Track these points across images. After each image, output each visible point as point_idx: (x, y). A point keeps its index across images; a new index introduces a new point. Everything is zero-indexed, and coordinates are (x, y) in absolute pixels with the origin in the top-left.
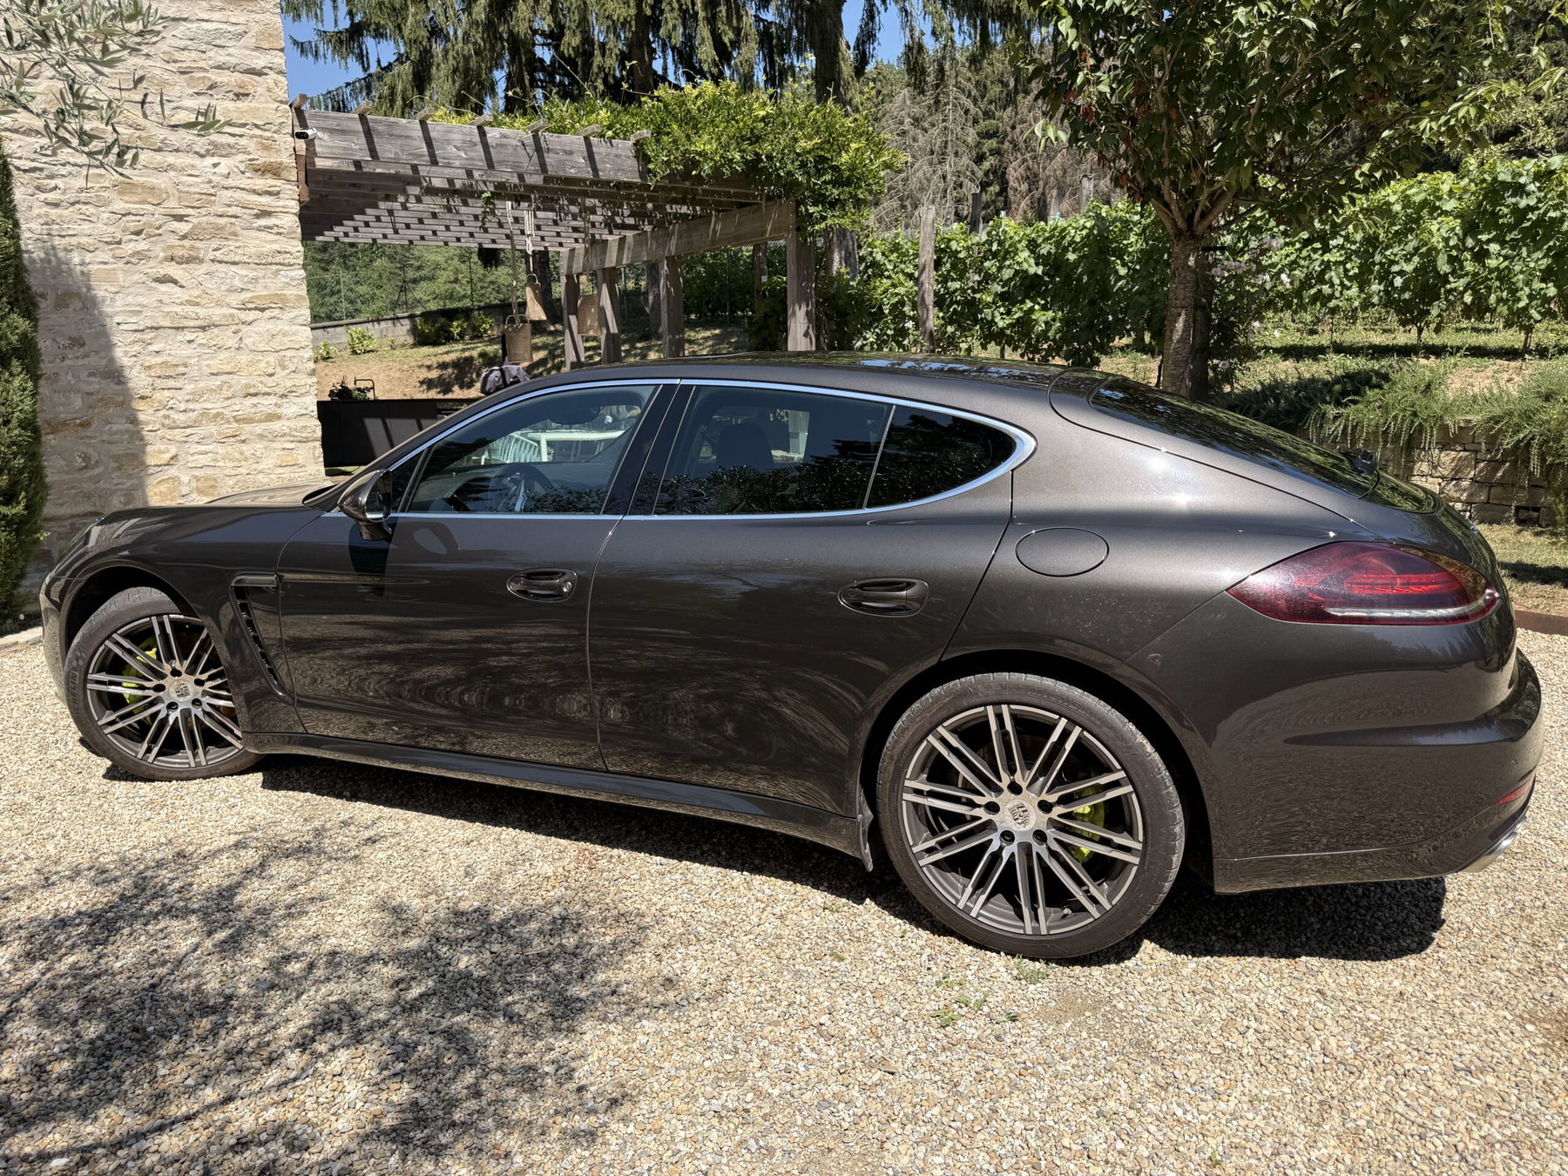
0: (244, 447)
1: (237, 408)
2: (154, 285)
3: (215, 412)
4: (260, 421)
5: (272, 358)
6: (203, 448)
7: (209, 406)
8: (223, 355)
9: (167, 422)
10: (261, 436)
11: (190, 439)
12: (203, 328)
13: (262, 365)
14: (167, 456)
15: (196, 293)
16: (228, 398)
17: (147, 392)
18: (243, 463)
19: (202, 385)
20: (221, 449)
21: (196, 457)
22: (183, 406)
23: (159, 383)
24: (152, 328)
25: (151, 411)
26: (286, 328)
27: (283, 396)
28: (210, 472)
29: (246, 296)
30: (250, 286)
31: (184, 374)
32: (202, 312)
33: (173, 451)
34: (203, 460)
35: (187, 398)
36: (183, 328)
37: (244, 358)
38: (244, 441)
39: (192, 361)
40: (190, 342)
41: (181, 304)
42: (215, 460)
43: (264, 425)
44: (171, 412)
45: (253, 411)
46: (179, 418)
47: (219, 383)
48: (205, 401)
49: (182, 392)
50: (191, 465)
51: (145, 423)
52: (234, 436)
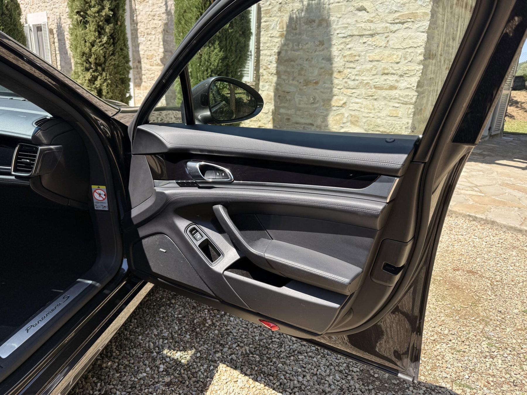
0: (375, 103)
1: (376, 80)
2: (356, 12)
3: (366, 82)
4: (386, 89)
5: (400, 53)
6: (357, 100)
7: (365, 78)
8: (377, 50)
9: (346, 85)
10: (385, 98)
11: (353, 95)
12: (372, 35)
13: (395, 56)
14: (342, 102)
15: (374, 15)
16: (374, 75)
17: (341, 69)
18: (373, 111)
19: (364, 66)
20: (365, 102)
21: (354, 104)
22: (353, 78)
23: (348, 65)
24: (350, 36)
25: (341, 79)
26: (413, 34)
27: (401, 76)
28: (357, 113)
29: (397, 15)
30: (400, 9)
31: (358, 60)
32: (372, 26)
33: (345, 100)
34: (356, 107)
35: (356, 73)
36: (363, 35)
37: (387, 52)
38: (376, 99)
39: (362, 54)
40: (364, 43)
41: (365, 22)
42: (361, 108)
43: (387, 92)
44: (349, 80)
45: (384, 83)
46: (351, 83)
47: (372, 66)
48: (364, 75)
49: (355, 70)
50: (350, 108)
51: (338, 85)
52: (372, 96)
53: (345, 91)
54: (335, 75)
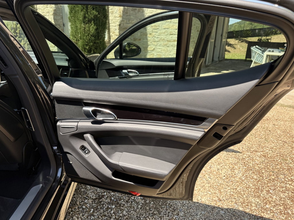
0: (168, 48)
1: (168, 38)
4: (172, 42)
6: (160, 47)
7: (162, 37)
8: (167, 24)
9: (154, 40)
10: (172, 46)
11: (158, 45)
13: (175, 26)
14: (153, 48)
16: (166, 35)
17: (151, 33)
18: (167, 52)
19: (161, 31)
20: (163, 48)
22: (157, 37)
23: (154, 31)
25: (151, 37)
28: (160, 53)
31: (158, 28)
34: (159, 50)
35: (158, 34)
38: (168, 47)
39: (160, 25)
42: (162, 51)
45: (171, 39)
46: (156, 39)
47: (165, 31)
48: (162, 35)
49: (157, 33)
50: (157, 51)
51: (150, 40)
52: (166, 45)
53: (154, 43)
54: (148, 35)
